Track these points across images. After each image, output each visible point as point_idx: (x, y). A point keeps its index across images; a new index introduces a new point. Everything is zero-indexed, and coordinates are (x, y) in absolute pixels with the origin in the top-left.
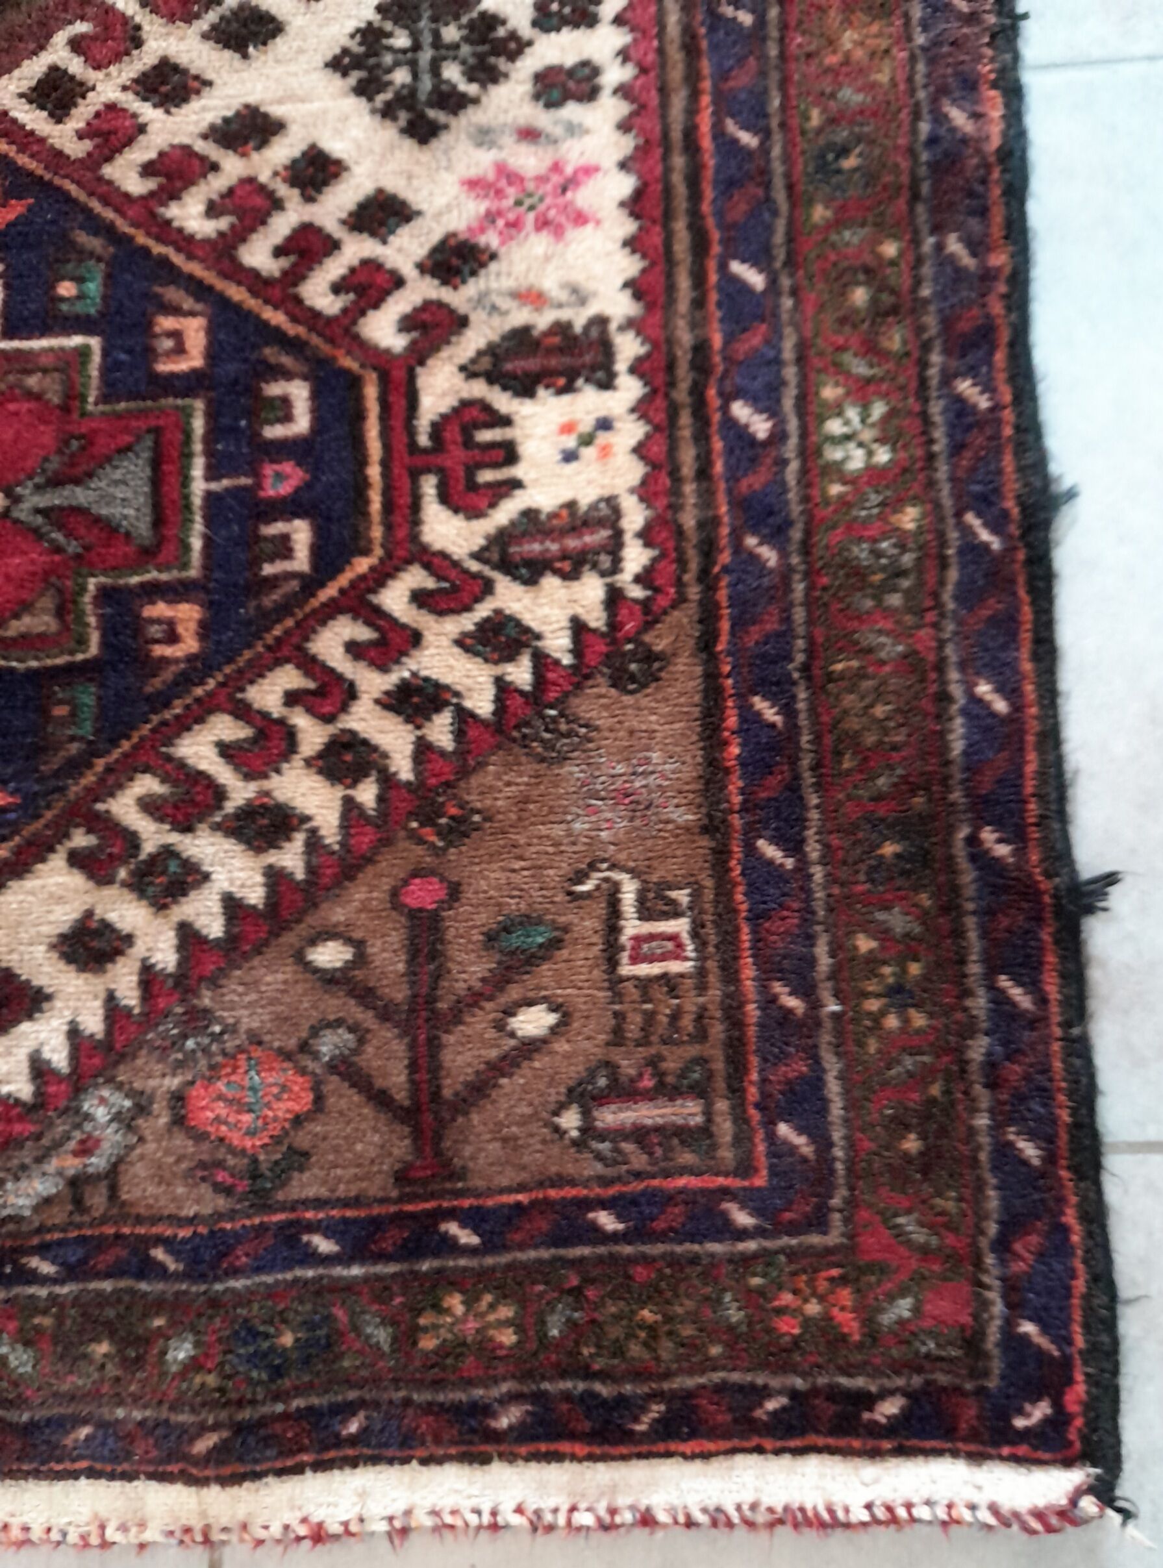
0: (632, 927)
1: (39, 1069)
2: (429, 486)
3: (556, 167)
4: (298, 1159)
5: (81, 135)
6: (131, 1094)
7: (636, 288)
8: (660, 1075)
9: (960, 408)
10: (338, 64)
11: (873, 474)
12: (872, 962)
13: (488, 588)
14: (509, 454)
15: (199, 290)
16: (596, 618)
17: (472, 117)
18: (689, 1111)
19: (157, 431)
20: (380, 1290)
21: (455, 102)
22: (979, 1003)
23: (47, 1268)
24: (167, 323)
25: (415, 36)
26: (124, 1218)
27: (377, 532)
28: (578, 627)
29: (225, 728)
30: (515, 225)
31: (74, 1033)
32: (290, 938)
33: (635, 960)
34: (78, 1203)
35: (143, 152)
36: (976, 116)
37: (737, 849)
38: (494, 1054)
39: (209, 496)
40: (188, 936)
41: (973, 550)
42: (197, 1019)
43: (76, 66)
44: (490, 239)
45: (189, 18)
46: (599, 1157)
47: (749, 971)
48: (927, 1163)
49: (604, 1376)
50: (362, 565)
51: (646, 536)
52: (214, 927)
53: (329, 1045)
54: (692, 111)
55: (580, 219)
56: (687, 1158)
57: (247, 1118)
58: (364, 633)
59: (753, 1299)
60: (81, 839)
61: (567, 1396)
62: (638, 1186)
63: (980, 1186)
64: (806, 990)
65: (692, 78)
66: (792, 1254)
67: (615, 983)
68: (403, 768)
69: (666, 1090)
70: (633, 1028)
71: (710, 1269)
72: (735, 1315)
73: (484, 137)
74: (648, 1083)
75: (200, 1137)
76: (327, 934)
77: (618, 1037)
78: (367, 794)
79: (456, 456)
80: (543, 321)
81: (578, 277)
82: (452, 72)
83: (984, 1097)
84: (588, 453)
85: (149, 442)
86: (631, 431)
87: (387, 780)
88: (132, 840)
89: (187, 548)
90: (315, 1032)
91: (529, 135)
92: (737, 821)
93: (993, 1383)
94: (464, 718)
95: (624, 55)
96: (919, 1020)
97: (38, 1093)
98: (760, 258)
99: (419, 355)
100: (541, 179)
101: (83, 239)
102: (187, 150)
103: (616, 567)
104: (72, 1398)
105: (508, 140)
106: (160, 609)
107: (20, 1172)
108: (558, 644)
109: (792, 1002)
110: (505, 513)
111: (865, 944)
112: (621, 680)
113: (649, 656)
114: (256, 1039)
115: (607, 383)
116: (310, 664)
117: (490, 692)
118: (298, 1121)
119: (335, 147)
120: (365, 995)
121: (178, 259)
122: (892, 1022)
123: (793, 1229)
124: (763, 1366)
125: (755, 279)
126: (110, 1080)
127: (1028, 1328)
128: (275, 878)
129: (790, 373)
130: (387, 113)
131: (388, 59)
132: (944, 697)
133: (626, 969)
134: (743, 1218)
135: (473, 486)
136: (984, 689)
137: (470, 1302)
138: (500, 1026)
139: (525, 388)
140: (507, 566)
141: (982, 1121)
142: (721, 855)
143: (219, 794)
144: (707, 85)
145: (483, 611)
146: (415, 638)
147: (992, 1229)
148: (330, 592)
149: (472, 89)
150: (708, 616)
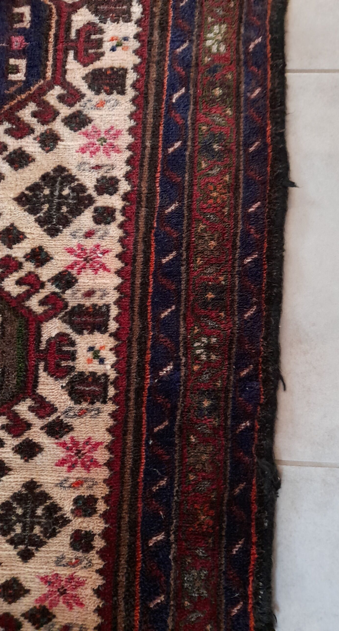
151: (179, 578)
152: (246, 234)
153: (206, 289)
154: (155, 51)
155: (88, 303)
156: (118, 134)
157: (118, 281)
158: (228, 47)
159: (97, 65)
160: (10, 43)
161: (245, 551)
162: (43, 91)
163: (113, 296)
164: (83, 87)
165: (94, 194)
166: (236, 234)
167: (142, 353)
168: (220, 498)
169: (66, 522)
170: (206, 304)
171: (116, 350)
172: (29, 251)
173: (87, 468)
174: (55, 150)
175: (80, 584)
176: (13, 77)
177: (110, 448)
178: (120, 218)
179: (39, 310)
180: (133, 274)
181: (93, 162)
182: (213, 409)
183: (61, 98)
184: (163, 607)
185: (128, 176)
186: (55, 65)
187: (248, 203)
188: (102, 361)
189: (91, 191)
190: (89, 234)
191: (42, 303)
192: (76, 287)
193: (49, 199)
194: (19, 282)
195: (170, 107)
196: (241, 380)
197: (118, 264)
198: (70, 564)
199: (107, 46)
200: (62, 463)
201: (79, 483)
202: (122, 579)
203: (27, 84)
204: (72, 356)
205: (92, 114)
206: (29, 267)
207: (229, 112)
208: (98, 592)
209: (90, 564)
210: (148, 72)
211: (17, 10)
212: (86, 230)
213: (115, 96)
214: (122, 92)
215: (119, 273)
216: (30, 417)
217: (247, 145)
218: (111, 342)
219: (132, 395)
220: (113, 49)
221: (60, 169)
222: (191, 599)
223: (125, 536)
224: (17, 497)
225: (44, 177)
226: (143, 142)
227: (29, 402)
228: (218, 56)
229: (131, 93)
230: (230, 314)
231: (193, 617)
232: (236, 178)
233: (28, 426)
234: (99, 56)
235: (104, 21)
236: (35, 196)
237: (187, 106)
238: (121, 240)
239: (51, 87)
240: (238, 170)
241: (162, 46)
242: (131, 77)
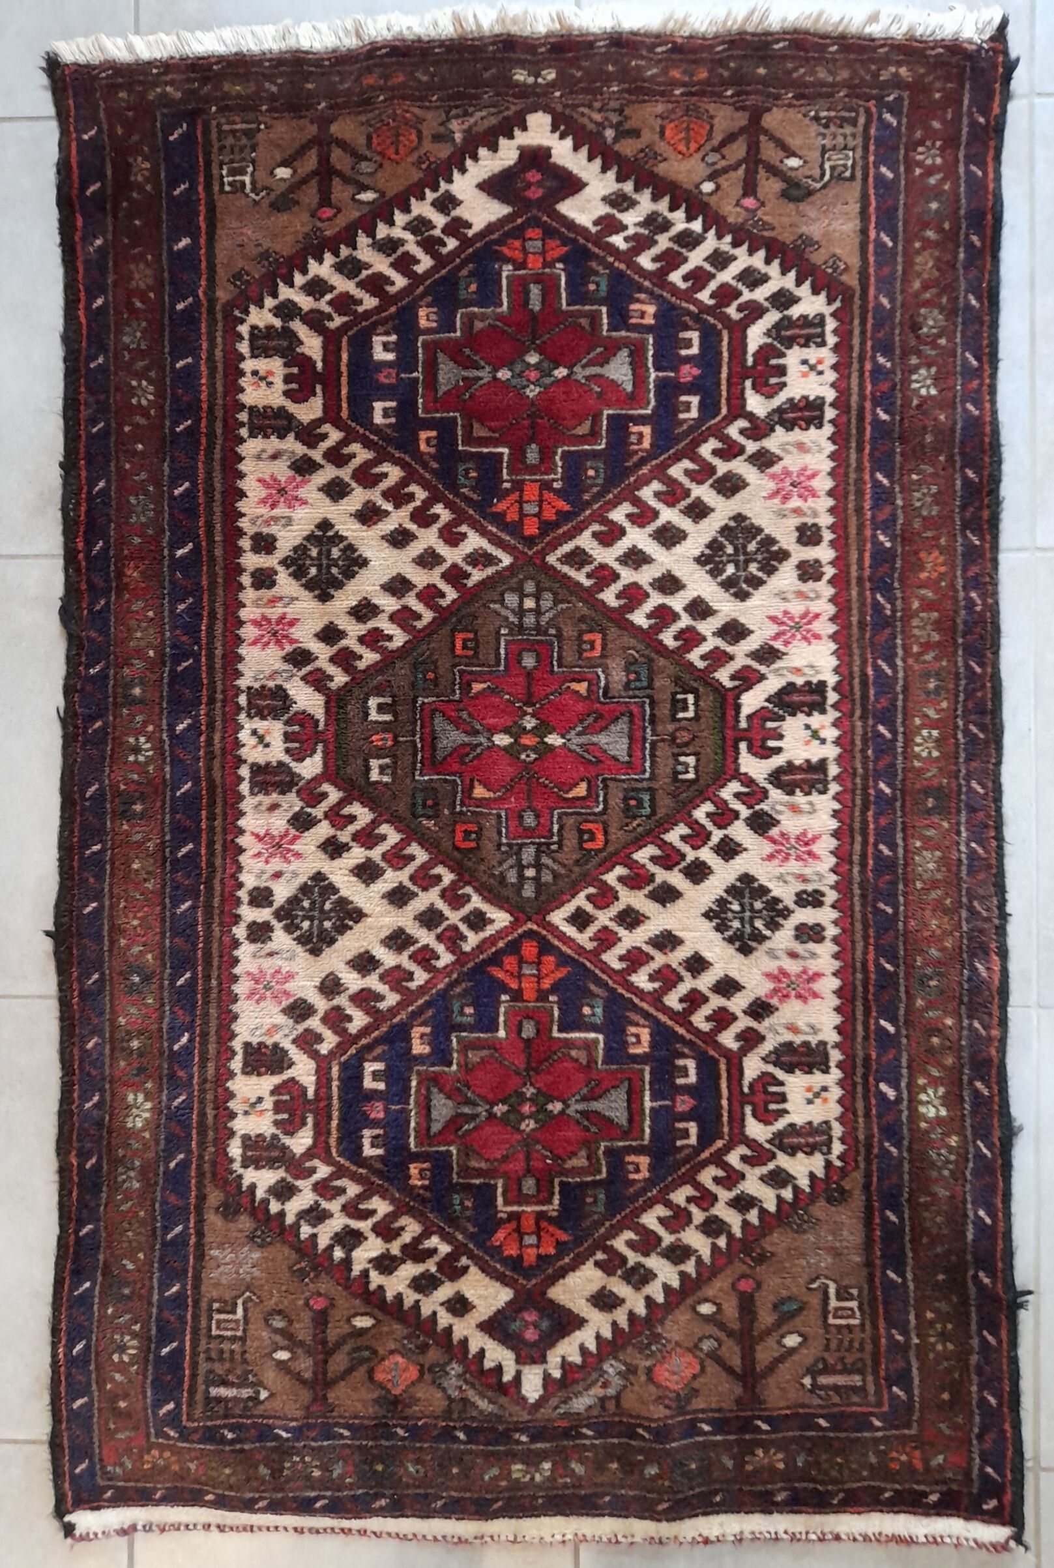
0: (833, 1303)
1: (583, 1350)
2: (748, 1110)
3: (805, 972)
4: (696, 1392)
5: (591, 939)
6: (625, 1364)
7: (839, 1029)
8: (844, 1364)
9: (976, 1093)
10: (707, 915)
11: (939, 1120)
12: (932, 1323)
13: (773, 1156)
14: (783, 1098)
15: (647, 1015)
16: (820, 1173)
17: (768, 944)
18: (857, 1380)
19: (630, 1079)
20: (727, 1446)
21: (761, 938)
22: (975, 1342)
23: (590, 1433)
24: (633, 1030)
25: (741, 905)
26: (621, 1415)
27: (726, 1129)
28: (812, 1176)
29: (660, 1210)
30: (787, 996)
31: (598, 1337)
32: (689, 1301)
33: (835, 1317)
34: (603, 1408)
35: (620, 949)
36: (988, 969)
37: (878, 1274)
38: (776, 1355)
39: (652, 1109)
40: (649, 1301)
41: (979, 1156)
42: (656, 1338)
43: (589, 908)
44: (774, 1001)
45: (640, 888)
46: (820, 1397)
47: (882, 1325)
48: (952, 1404)
49: (822, 1483)
50: (719, 1144)
51: (843, 1140)
52: (660, 1298)
53: (706, 1345)
54: (865, 953)
55: (816, 995)
56: (855, 1399)
57: (676, 1377)
58: (721, 1173)
59: (878, 1453)
60: (600, 1256)
61: (805, 1489)
62: (836, 1410)
63: (972, 1413)
64: (905, 1332)
65: (866, 937)
66: (896, 1437)
67: (826, 1325)
68: (737, 1231)
69: (846, 1371)
70: (834, 1345)
71: (864, 1443)
72: (873, 1459)
73: (772, 954)
74: (839, 1367)
75: (658, 1386)
76: (706, 1300)
77: (827, 1348)
78: (722, 1242)
79: (759, 1098)
80: (798, 1040)
81: (813, 1021)
82: (759, 924)
83: (975, 1378)
84: (818, 1101)
85: (626, 1084)
86: (836, 1093)
87: (730, 1237)
88: (624, 1260)
89: (643, 1131)
90: (700, 1340)
91: (793, 955)
92: (878, 1262)
93: (975, 1491)
94: (763, 1212)
95: (835, 923)
96: (950, 1346)
97: (584, 1361)
98: (893, 1020)
99: (744, 1051)
100: (798, 976)
101: (593, 987)
102: (639, 949)
103: (829, 1152)
104: (602, 1485)
105: (784, 956)
106: (630, 1159)
107: (577, 1394)
108: (804, 1183)
109: (899, 1338)
110: (781, 1124)
111: (930, 1315)
112: (830, 1200)
113: (842, 1191)
114: (677, 1344)
115: (826, 1071)
116: (698, 1186)
117: (775, 1201)
118: (695, 1377)
119: (707, 955)
120: (722, 1326)
121: (636, 1000)
122: (940, 1347)
123: (897, 1428)
124: (884, 1480)
125: (891, 1029)
126: (615, 1358)
127: (989, 1470)
128: (683, 1275)
129: (905, 1071)
130: (730, 940)
131: (730, 915)
132: (966, 1216)
133: (831, 1321)
134: (878, 1423)
135: (767, 1110)
136: (982, 1213)
137: (766, 1452)
138: (779, 1343)
139: (790, 1070)
140: (782, 1148)
141: (974, 1388)
142: (871, 1278)
143: (659, 1239)
144: (872, 941)
145: (771, 1166)
146: (743, 1176)
147: (976, 1430)
148: (705, 1155)
149: (768, 933)
150: (868, 1175)
151: (159, 512)
152: (100, 877)
153: (142, 815)
154: (209, 1096)
155: (275, 797)
156: (249, 996)
157: (242, 823)
158: (124, 1098)
159: (277, 1080)
160: (386, 1110)
161: (89, 544)
162: (340, 1048)
163: (247, 804)
164: (294, 1053)
165: (274, 922)
166: (112, 875)
167: (210, 742)
168: (119, 595)
169: (284, 562)
170: (143, 798)
171: (238, 745)
172: (345, 855)
173: (264, 618)
174: (323, 975)
175: (263, 501)
176: (379, 1066)
177: (239, 641)
178: (243, 894)
179: (326, 787)
180: (225, 832)
181: (277, 962)
182: (130, 685)
183: (319, 1039)
184: (174, 482)
185: (236, 944)
186: (330, 1080)
187: (97, 912)
188: (254, 732)
189: (278, 926)
190: (277, 875)
191: (324, 795)
192: (290, 814)
193: (325, 915)
194: (352, 818)
195: (190, 1028)
196: (99, 716)
197: (242, 841)
198: (275, 519)
199: (268, 1103)
200: (292, 623)
201: (273, 601)
202: (218, 509)
203: (360, 1058)
204: (287, 737)
205: (281, 1019)
206: (344, 836)
207: (122, 1021)
208: (242, 494)
209: (253, 522)
210: (217, 1069)
211: (380, 1152)
212: (282, 880)
213: (255, 1041)
214: (247, 1045)
215: (241, 832)
216: (331, 670)
217: (102, 979)
218: (244, 752)
219: (219, 696)
220: (260, 1100)
221: (315, 952)
222: (146, 493)
223: (218, 552)
224: (339, 585)
225: (332, 942)
226: (220, 984)
227: (333, 685)
228: (136, 1087)
229: (237, 1044)
230: (114, 787)
231: (143, 476)
232: (112, 942)
233: (332, 660)
234: (276, 1091)
235: (274, 1137)
236: (342, 919)
237: (171, 1028)
238: (240, 868)
239: (332, 1053)
240: (110, 951)
241: (202, 1102)
242: (236, 1064)
